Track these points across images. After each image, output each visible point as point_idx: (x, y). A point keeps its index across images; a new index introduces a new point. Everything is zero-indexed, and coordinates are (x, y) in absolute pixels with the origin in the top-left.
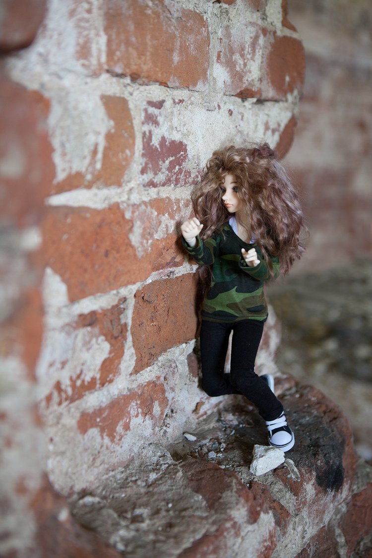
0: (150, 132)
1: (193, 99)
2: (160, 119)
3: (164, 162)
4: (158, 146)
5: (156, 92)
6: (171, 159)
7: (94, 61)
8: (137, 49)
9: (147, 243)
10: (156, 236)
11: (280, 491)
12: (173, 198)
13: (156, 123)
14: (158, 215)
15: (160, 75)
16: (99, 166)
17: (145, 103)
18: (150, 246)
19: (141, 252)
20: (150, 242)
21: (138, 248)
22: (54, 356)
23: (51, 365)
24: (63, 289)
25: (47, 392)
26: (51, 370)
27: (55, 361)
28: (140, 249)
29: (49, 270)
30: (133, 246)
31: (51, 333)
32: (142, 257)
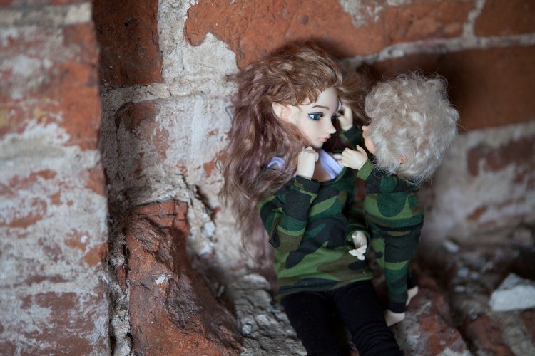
9: (373, 9)
11: (516, 336)
18: (378, 14)
19: (359, 21)
20: (378, 9)
21: (355, 16)
22: (217, 125)
23: (212, 133)
24: (231, 56)
25: (208, 160)
26: (213, 138)
27: (217, 130)
28: (358, 17)
29: (210, 35)
30: (347, 14)
31: (213, 101)
32: (362, 26)
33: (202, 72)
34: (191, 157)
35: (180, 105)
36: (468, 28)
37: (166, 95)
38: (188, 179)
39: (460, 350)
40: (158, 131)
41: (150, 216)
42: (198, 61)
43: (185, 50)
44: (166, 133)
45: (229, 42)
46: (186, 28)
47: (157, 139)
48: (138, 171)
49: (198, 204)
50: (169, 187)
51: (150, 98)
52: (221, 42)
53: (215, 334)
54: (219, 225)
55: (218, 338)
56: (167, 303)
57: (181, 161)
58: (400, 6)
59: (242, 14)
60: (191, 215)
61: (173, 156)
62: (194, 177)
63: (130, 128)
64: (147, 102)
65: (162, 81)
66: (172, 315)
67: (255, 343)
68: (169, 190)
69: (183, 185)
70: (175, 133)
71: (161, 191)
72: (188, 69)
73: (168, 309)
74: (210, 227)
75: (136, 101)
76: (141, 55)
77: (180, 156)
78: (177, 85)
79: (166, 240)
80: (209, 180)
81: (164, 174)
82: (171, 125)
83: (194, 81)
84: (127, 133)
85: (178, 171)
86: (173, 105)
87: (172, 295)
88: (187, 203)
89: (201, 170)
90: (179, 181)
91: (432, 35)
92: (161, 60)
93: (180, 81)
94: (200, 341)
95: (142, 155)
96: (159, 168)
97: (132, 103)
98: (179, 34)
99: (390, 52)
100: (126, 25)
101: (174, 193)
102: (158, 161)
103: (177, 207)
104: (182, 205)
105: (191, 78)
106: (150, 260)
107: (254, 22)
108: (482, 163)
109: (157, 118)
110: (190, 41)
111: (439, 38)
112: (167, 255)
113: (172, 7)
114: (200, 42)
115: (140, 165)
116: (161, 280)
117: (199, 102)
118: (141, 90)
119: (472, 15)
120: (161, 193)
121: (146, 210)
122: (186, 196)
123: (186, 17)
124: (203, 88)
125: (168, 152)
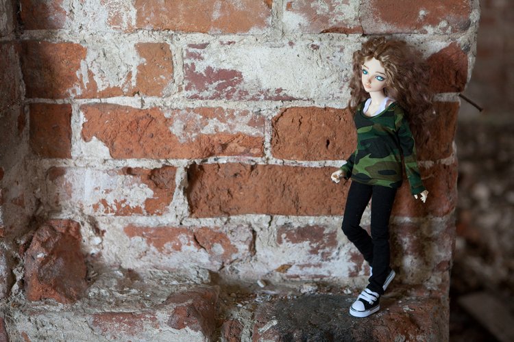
0: (193, 64)
1: (245, 40)
2: (206, 56)
3: (211, 83)
4: (204, 73)
5: (199, 38)
6: (221, 82)
7: (125, 25)
8: (168, 14)
9: (191, 134)
10: (203, 132)
11: (246, 334)
12: (225, 108)
13: (200, 58)
14: (203, 118)
15: (196, 28)
16: (134, 84)
17: (186, 45)
18: (194, 137)
19: (183, 140)
20: (194, 135)
21: (179, 137)
22: (99, 185)
23: (96, 189)
24: (107, 150)
25: (95, 203)
26: (97, 191)
27: (99, 187)
28: (182, 138)
29: (94, 138)
30: (175, 135)
31: (96, 172)
32: (184, 143)
33: (91, 155)
34: (85, 199)
35: (78, 171)
36: (268, 153)
37: (72, 165)
38: (84, 211)
39: (196, 330)
40: (66, 183)
41: (53, 225)
42: (89, 150)
43: (82, 144)
44: (71, 185)
45: (106, 142)
46: (82, 132)
47: (66, 187)
48: (57, 202)
49: (87, 225)
50: (70, 213)
51: (64, 165)
52: (100, 142)
53: (64, 290)
54: (105, 240)
55: (65, 292)
56: (41, 267)
57: (79, 201)
58: (209, 135)
59: (112, 129)
60: (82, 230)
61: (75, 197)
62: (88, 211)
63: (52, 179)
64: (63, 167)
65: (71, 158)
66: (39, 273)
67: (87, 301)
68: (70, 214)
69: (80, 214)
70: (76, 185)
71: (65, 214)
72: (84, 153)
73: (39, 271)
74: (97, 240)
75: (57, 166)
76: (61, 144)
77: (79, 198)
78: (78, 161)
79: (55, 238)
80: (96, 214)
81: (70, 206)
82: (73, 181)
83: (88, 160)
84: (50, 182)
85: (78, 206)
86: (74, 171)
87: (48, 265)
88: (78, 223)
89: (91, 208)
90: (77, 211)
91: (243, 154)
92: (71, 146)
93: (80, 158)
94: (49, 289)
95: (58, 194)
96: (67, 202)
97: (54, 167)
98: (78, 135)
99: (215, 160)
100: (53, 128)
101: (72, 216)
102: (67, 199)
103: (71, 224)
104: (75, 223)
105: (87, 158)
106: (38, 244)
107: (120, 133)
108: (284, 236)
109: (65, 176)
110: (85, 139)
111: (248, 156)
112: (51, 245)
113: (76, 122)
114: (90, 140)
115: (58, 199)
116: (40, 256)
117: (89, 171)
118: (60, 161)
119: (267, 145)
120: (65, 215)
121: (52, 222)
122: (79, 219)
123: (82, 128)
124: (92, 164)
125: (72, 194)
